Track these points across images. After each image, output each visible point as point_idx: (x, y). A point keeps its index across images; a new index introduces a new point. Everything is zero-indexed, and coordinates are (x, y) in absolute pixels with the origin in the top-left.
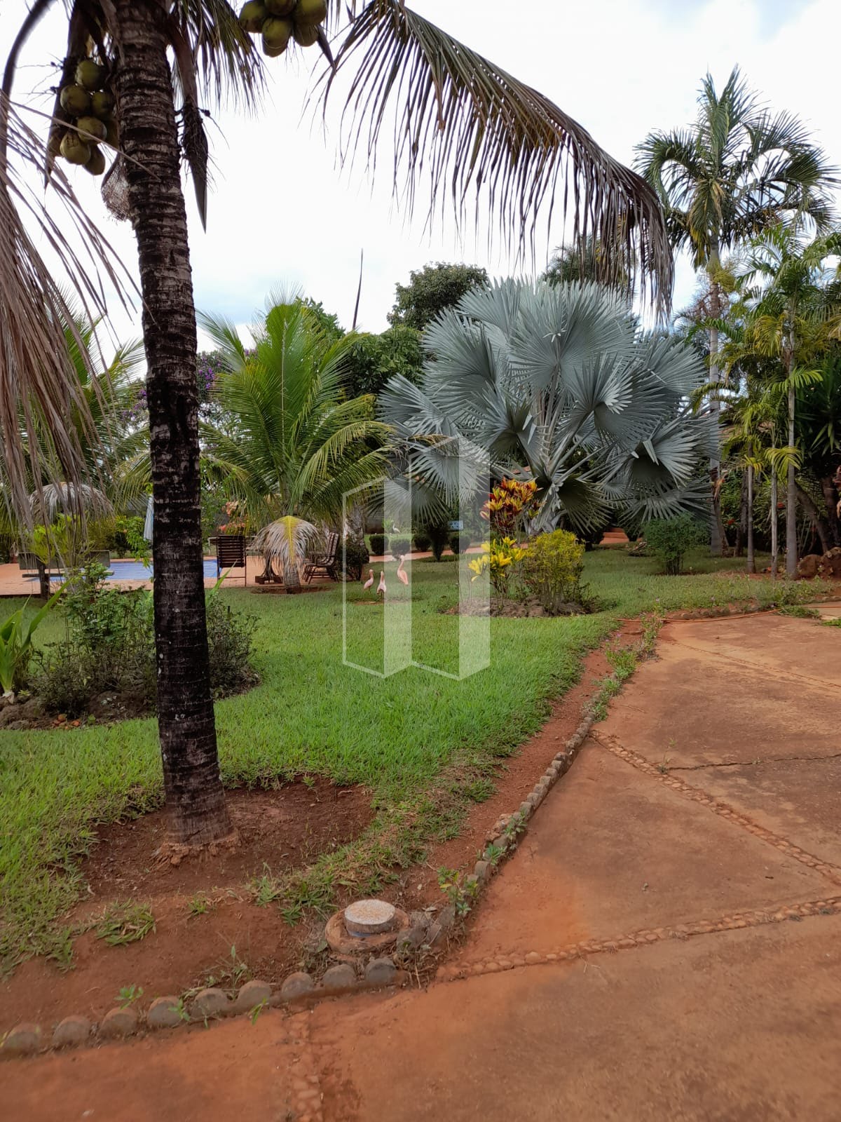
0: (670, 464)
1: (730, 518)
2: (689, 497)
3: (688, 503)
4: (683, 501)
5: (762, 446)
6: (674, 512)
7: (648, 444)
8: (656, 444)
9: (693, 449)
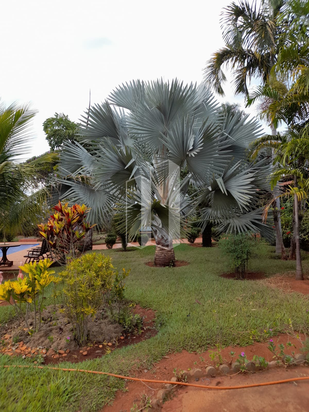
0: (236, 194)
1: (288, 231)
2: (257, 218)
3: (257, 222)
4: (253, 221)
5: (304, 177)
6: (248, 229)
7: (220, 181)
8: (226, 181)
9: (252, 183)
